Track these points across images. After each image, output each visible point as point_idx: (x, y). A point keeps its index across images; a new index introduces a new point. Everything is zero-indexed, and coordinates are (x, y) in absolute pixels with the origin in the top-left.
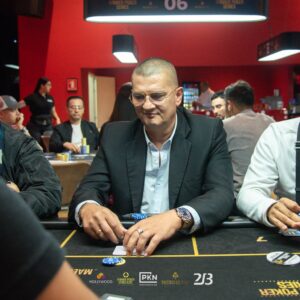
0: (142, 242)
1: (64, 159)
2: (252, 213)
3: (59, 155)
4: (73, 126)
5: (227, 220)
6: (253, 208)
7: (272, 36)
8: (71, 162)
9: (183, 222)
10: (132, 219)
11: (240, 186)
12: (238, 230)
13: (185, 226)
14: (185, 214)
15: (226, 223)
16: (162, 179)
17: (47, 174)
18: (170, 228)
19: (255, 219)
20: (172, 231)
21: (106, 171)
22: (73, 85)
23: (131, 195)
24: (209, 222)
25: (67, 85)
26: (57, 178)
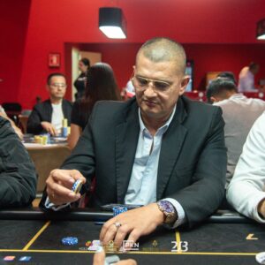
0: (120, 236)
1: (42, 142)
2: (241, 207)
3: (37, 137)
4: (53, 106)
5: (215, 213)
6: (243, 201)
8: (50, 145)
9: (165, 217)
10: (111, 211)
11: (231, 177)
12: (227, 225)
13: (168, 220)
14: (168, 208)
15: (214, 217)
16: (152, 166)
17: (22, 160)
18: (151, 223)
19: (245, 213)
20: (153, 226)
21: (91, 154)
22: (55, 60)
23: (116, 182)
24: (195, 217)
25: (48, 60)
26: (32, 164)
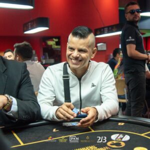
2: (46, 116)
7: (31, 19)
